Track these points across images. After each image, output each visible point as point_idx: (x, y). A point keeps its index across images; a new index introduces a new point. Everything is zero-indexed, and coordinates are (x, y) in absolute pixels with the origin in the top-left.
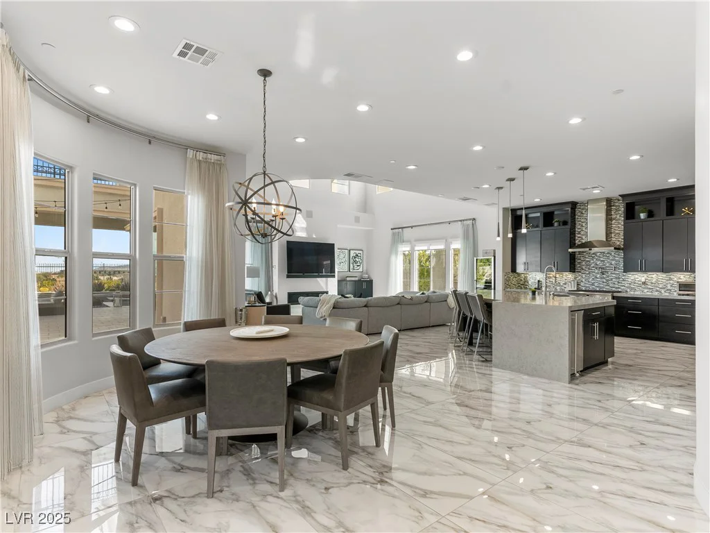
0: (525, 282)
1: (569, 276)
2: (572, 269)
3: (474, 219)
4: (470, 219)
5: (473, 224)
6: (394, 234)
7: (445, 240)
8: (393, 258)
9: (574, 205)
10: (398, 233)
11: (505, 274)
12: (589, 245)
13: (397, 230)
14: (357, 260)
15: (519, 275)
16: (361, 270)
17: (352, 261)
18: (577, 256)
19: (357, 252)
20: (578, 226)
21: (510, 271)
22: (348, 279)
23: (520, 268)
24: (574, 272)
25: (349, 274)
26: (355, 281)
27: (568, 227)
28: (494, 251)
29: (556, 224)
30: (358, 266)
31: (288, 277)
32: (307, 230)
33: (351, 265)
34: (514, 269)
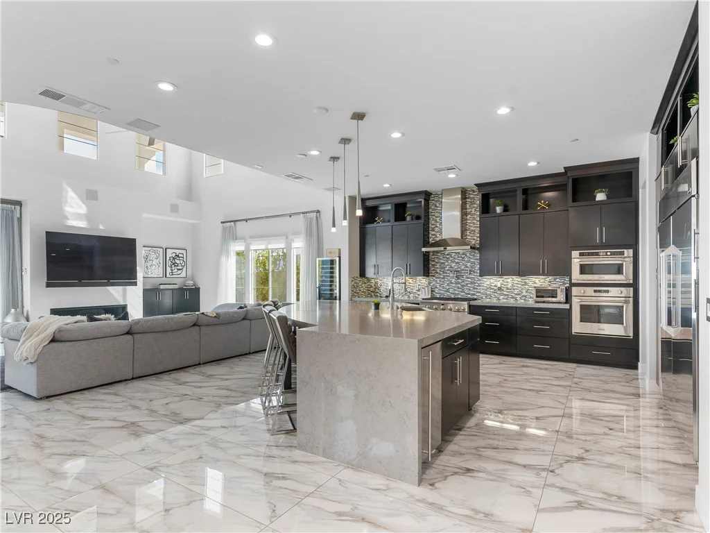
0: (375, 289)
1: (423, 281)
2: (426, 272)
3: (318, 211)
4: (313, 212)
5: (317, 218)
6: (224, 229)
7: (284, 237)
8: (223, 259)
9: (427, 195)
10: (230, 227)
11: (352, 279)
12: (443, 243)
13: (228, 224)
14: (178, 262)
15: (369, 280)
16: (183, 275)
17: (169, 263)
18: (431, 257)
19: (178, 252)
20: (432, 222)
21: (358, 276)
22: (162, 287)
23: (370, 272)
24: (428, 276)
25: (164, 280)
26: (172, 290)
27: (422, 221)
28: (340, 250)
29: (408, 218)
30: (178, 270)
31: (48, 285)
32: (88, 217)
33: (169, 270)
34: (362, 273)
